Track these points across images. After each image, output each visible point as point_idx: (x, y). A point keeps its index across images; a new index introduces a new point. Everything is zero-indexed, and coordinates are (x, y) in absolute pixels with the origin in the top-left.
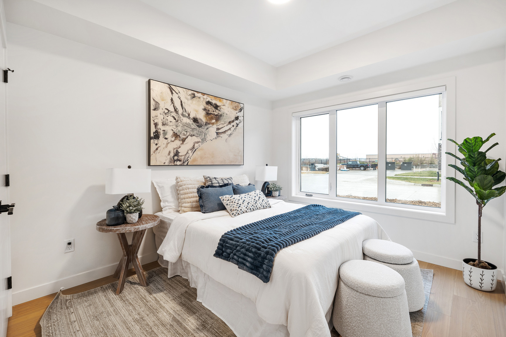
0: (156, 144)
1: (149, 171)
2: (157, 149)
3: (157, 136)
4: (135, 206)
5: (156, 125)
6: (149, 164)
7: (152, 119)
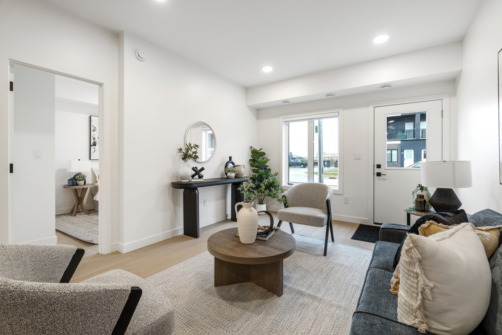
0: (94, 149)
1: (90, 161)
2: (95, 151)
3: (95, 144)
4: (82, 178)
5: (94, 139)
6: (90, 159)
7: (92, 136)
